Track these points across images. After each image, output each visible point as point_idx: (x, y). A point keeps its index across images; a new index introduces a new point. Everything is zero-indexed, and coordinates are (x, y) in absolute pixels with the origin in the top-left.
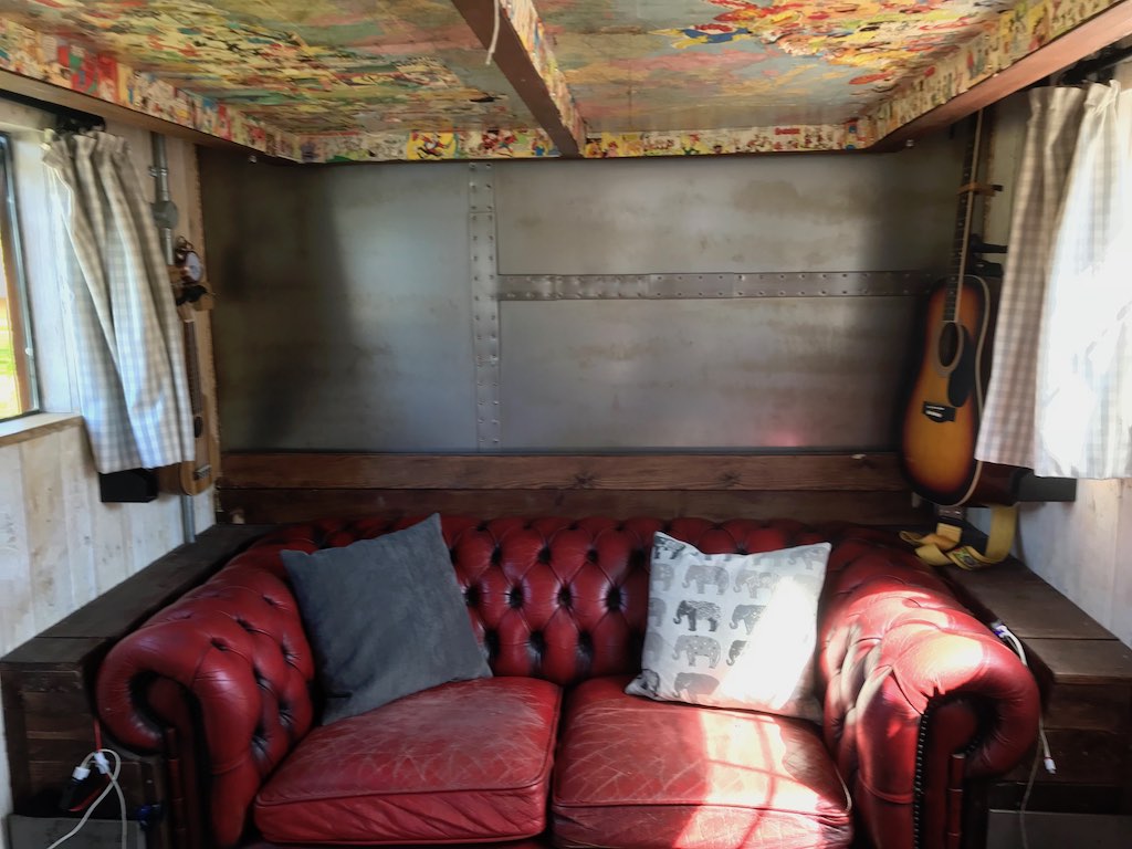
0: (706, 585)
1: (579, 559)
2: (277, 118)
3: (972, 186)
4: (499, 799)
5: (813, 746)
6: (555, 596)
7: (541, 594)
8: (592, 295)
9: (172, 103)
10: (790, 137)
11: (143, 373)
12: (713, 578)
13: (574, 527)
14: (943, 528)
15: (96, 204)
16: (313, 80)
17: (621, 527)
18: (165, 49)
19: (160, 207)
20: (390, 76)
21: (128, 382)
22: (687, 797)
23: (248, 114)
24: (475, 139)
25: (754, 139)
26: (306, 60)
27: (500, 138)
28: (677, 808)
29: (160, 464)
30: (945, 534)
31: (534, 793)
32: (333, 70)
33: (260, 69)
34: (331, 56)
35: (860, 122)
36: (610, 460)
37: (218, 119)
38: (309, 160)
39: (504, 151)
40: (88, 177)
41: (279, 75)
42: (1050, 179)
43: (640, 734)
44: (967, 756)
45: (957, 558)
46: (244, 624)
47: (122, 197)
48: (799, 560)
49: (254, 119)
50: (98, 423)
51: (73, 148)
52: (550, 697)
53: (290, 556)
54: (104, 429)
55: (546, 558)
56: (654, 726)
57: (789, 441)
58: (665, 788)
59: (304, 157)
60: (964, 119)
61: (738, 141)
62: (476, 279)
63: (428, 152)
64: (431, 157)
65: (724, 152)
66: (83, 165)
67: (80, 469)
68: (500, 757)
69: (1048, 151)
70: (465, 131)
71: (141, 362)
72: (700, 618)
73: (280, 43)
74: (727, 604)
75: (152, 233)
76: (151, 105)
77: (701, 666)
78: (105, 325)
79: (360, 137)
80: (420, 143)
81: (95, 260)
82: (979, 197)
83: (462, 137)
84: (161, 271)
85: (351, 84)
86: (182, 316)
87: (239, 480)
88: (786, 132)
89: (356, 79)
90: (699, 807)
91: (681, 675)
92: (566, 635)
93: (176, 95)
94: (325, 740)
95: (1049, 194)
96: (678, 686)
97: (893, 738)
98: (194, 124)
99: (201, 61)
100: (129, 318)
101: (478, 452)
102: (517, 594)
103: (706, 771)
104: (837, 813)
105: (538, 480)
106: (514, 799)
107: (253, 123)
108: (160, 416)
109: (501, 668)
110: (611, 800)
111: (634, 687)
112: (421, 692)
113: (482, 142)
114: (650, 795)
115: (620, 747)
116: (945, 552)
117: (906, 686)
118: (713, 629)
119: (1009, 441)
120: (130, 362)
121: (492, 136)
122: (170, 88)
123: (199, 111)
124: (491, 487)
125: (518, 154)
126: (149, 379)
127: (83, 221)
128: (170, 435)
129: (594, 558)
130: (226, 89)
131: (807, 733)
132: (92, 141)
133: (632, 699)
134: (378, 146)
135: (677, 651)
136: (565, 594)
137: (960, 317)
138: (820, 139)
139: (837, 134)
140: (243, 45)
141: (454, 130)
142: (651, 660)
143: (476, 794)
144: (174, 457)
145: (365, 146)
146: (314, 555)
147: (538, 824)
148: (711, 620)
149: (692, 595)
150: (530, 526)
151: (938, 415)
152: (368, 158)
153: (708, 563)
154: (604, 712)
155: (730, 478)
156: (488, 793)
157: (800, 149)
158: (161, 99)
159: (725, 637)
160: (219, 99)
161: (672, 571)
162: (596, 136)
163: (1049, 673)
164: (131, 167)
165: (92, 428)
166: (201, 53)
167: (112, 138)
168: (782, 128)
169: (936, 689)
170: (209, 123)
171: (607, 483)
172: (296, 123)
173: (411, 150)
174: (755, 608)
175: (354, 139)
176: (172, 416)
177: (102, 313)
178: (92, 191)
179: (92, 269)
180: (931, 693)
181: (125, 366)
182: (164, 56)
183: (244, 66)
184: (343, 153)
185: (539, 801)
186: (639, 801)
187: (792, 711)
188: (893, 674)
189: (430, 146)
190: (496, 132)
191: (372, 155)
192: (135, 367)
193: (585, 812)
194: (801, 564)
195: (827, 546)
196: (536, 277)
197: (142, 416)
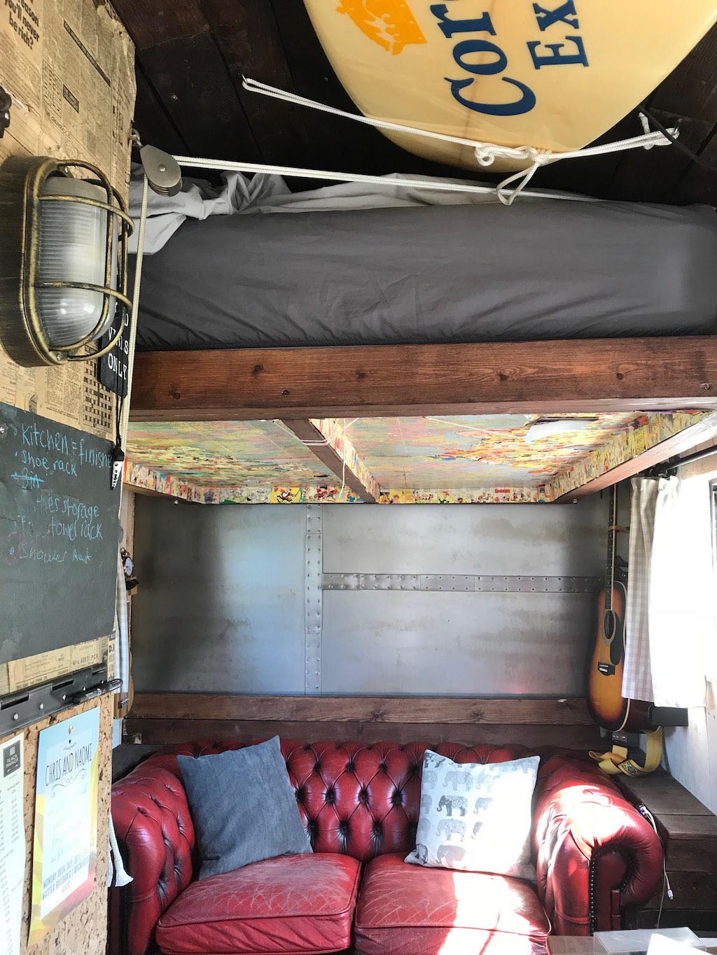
0: (458, 785)
1: (374, 769)
2: (195, 480)
3: (614, 527)
4: (321, 922)
5: (529, 894)
6: (357, 795)
7: (347, 795)
8: (384, 587)
9: (147, 478)
10: (504, 494)
12: (463, 781)
13: (371, 748)
14: (616, 748)
16: (230, 469)
17: (403, 749)
20: (273, 468)
22: (443, 921)
23: (180, 479)
24: (313, 491)
25: (482, 495)
26: (232, 463)
27: (327, 491)
28: (436, 929)
30: (617, 753)
31: (343, 918)
32: (243, 466)
33: (203, 465)
34: (246, 462)
35: (546, 486)
36: (396, 701)
37: (166, 483)
38: (209, 502)
39: (330, 498)
41: (212, 467)
42: (645, 529)
43: (414, 885)
44: (621, 891)
45: (624, 768)
46: (156, 802)
48: (519, 767)
49: (183, 481)
52: (354, 866)
53: (183, 759)
55: (351, 769)
56: (423, 881)
57: (518, 690)
58: (429, 916)
59: (206, 501)
60: (597, 492)
61: (473, 496)
62: (309, 575)
63: (284, 499)
64: (285, 501)
65: (464, 502)
68: (321, 895)
69: (642, 513)
70: (306, 487)
72: (454, 807)
73: (223, 458)
74: (471, 797)
76: (138, 481)
77: (455, 841)
79: (242, 489)
80: (279, 493)
82: (618, 534)
83: (305, 490)
85: (250, 470)
87: (140, 713)
88: (501, 491)
89: (253, 469)
90: (451, 929)
91: (442, 847)
92: (364, 825)
93: (149, 474)
94: (203, 887)
95: (646, 537)
96: (440, 855)
97: (572, 876)
98: (155, 488)
99: (173, 462)
101: (305, 695)
102: (331, 793)
103: (456, 906)
104: (541, 934)
105: (346, 715)
106: (330, 922)
107: (182, 483)
109: (319, 846)
110: (393, 924)
111: (410, 857)
112: (264, 860)
113: (316, 493)
114: (419, 921)
115: (400, 893)
116: (617, 765)
117: (578, 841)
118: (463, 814)
119: (641, 686)
121: (323, 490)
122: (147, 470)
123: (158, 480)
124: (313, 719)
125: (338, 500)
129: (384, 769)
130: (177, 470)
131: (524, 886)
133: (409, 866)
134: (253, 495)
135: (439, 830)
136: (364, 793)
137: (613, 608)
138: (522, 496)
139: (533, 493)
140: (203, 458)
141: (300, 486)
142: (423, 838)
143: (305, 919)
145: (245, 494)
146: (199, 759)
147: (345, 942)
148: (461, 808)
149: (449, 792)
150: (341, 747)
151: (606, 671)
152: (246, 501)
153: (459, 769)
154: (388, 874)
155: (478, 715)
156: (313, 918)
157: (510, 501)
158: (143, 477)
159: (470, 820)
160: (168, 473)
161: (436, 776)
162: (386, 491)
163: (666, 832)
166: (177, 460)
168: (499, 489)
169: (596, 841)
170: (162, 486)
171: (394, 718)
173: (273, 497)
174: (489, 799)
175: (238, 490)
180: (593, 844)
183: (195, 464)
184: (231, 499)
185: (346, 925)
186: (412, 924)
187: (516, 873)
188: (570, 833)
189: (285, 495)
190: (326, 488)
191: (248, 499)
193: (376, 932)
194: (520, 771)
195: (538, 758)
196: (347, 574)
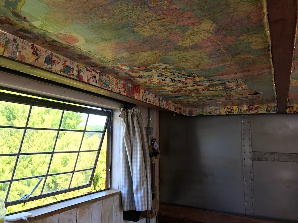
2: (183, 103)
9: (154, 99)
11: (139, 180)
15: (131, 128)
16: (196, 90)
18: (153, 83)
19: (148, 129)
20: (223, 87)
21: (134, 182)
23: (174, 102)
24: (245, 108)
26: (196, 83)
27: (254, 107)
29: (141, 210)
32: (204, 86)
33: (180, 87)
34: (204, 81)
37: (166, 104)
38: (191, 115)
39: (256, 111)
40: (130, 121)
41: (186, 89)
47: (138, 126)
49: (176, 104)
50: (125, 194)
51: (127, 113)
54: (126, 197)
59: (189, 114)
63: (229, 112)
66: (129, 117)
67: (118, 208)
70: (242, 105)
71: (138, 176)
73: (189, 77)
75: (145, 136)
76: (148, 100)
78: (130, 164)
79: (207, 108)
80: (226, 109)
81: (129, 144)
83: (241, 107)
84: (147, 148)
85: (209, 90)
86: (151, 161)
89: (211, 89)
93: (155, 97)
98: (159, 105)
99: (163, 86)
100: (137, 162)
101: (245, 216)
108: (142, 194)
113: (247, 108)
120: (135, 176)
121: (251, 107)
122: (154, 95)
123: (161, 101)
125: (260, 112)
126: (140, 182)
127: (127, 133)
128: (145, 201)
130: (169, 95)
132: (132, 111)
134: (212, 111)
140: (176, 79)
141: (238, 105)
144: (145, 208)
145: (208, 111)
152: (209, 114)
158: (151, 98)
160: (167, 98)
162: (291, 105)
164: (142, 118)
165: (123, 196)
166: (164, 83)
167: (138, 110)
170: (164, 105)
172: (188, 104)
173: (223, 111)
175: (205, 109)
176: (146, 194)
177: (129, 160)
178: (131, 125)
179: (128, 147)
181: (134, 177)
182: (153, 85)
183: (176, 86)
184: (201, 113)
189: (229, 110)
190: (253, 105)
192: (137, 178)
197: (137, 194)
